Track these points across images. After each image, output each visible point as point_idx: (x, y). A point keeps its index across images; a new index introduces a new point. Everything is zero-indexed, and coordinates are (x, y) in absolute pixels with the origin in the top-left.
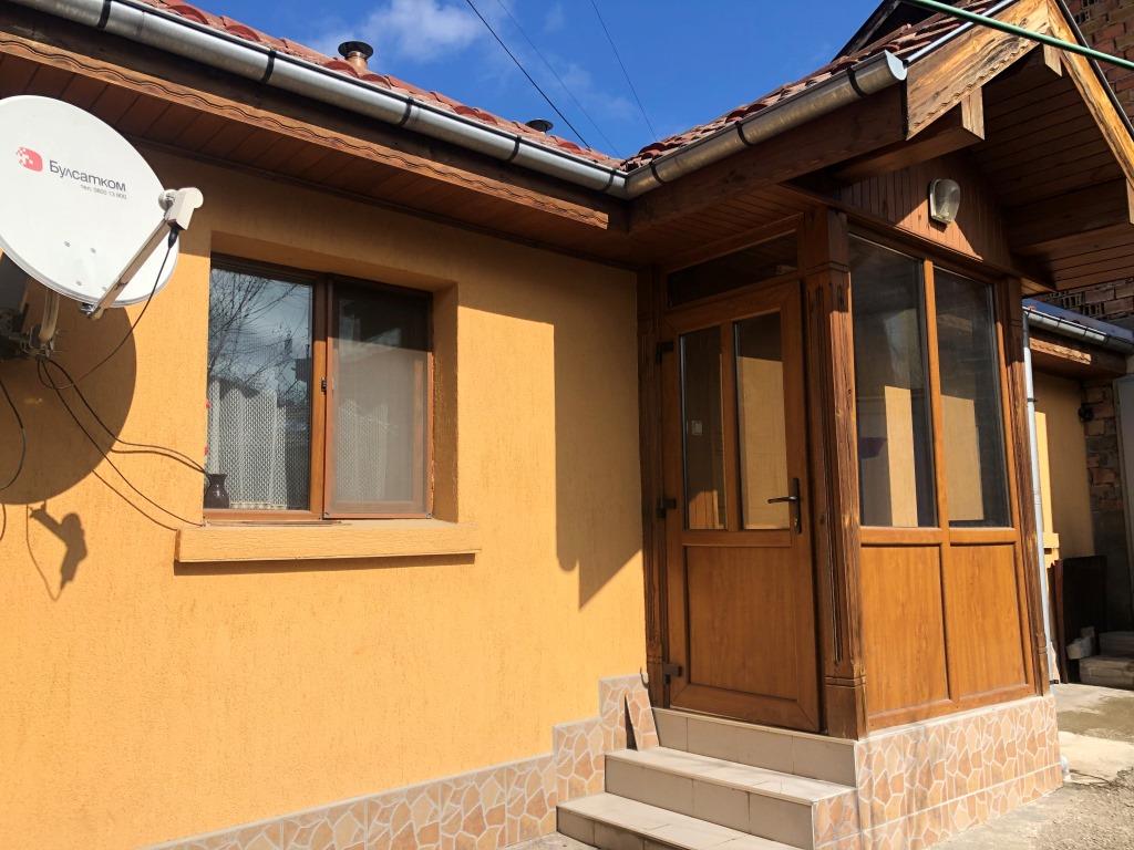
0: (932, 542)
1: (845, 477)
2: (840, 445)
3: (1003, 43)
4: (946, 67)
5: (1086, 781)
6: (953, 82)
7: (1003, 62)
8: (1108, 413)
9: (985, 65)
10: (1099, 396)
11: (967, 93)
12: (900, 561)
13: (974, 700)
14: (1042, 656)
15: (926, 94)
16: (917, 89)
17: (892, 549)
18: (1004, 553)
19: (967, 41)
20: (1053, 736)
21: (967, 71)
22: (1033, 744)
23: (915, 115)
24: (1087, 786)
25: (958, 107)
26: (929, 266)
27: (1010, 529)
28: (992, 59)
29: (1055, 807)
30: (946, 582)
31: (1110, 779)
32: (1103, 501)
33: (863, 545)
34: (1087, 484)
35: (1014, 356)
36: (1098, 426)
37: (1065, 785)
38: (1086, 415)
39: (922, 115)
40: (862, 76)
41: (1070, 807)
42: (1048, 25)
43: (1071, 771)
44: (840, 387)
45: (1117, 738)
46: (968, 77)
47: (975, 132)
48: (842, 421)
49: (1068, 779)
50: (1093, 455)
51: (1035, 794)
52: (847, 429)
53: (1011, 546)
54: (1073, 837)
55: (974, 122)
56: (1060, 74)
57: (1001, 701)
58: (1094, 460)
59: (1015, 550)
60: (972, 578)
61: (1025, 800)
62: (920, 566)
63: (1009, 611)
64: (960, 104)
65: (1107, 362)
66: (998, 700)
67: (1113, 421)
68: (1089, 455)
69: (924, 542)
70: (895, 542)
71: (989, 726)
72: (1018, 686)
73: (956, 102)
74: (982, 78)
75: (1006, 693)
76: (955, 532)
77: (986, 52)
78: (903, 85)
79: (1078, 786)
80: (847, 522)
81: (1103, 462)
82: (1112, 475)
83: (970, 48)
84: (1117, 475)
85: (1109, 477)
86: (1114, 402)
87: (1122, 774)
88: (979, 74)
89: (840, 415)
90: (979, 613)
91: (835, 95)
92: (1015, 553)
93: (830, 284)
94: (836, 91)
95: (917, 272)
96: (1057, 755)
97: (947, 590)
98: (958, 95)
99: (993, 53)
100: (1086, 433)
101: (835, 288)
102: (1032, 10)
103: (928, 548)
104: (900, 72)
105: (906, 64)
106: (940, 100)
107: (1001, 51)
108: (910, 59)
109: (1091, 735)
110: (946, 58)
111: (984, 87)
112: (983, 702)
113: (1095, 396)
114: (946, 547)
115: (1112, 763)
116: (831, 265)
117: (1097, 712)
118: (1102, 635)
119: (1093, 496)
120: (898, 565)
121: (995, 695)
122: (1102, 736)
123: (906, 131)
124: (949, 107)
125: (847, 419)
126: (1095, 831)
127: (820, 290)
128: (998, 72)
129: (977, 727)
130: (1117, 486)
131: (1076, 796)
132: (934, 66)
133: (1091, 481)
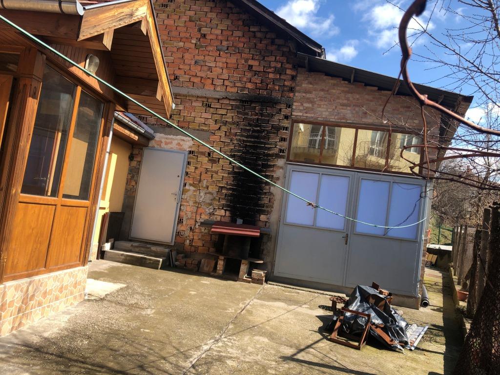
0: (53, 203)
1: (17, 172)
2: (19, 157)
3: (127, 15)
4: (102, 16)
5: (93, 298)
6: (103, 23)
7: (125, 22)
8: (139, 159)
9: (117, 21)
10: (137, 152)
11: (107, 30)
12: (36, 210)
13: (55, 269)
14: (88, 251)
15: (90, 25)
16: (87, 21)
17: (33, 205)
18: (83, 210)
19: (112, 9)
20: (85, 282)
21: (110, 21)
22: (75, 285)
23: (83, 31)
24: (92, 300)
25: (103, 35)
26: (79, 89)
27: (88, 201)
28: (121, 20)
29: (77, 309)
30: (55, 220)
31: (102, 297)
32: (129, 192)
33: (20, 202)
34: (125, 184)
35: (106, 134)
36: (134, 163)
37: (85, 300)
38: (131, 158)
39: (86, 33)
40: (64, 5)
41: (83, 309)
42: (145, 14)
43: (88, 294)
44: (25, 132)
45: (110, 281)
46: (109, 23)
47: (107, 47)
48: (22, 147)
49: (86, 298)
50: (130, 174)
51: (72, 304)
52: (24, 150)
53: (86, 208)
54: (81, 320)
55: (108, 42)
56: (145, 34)
57: (67, 269)
58: (130, 176)
59: (87, 210)
60: (67, 219)
61: (67, 307)
62: (45, 213)
63: (79, 233)
64: (104, 33)
65: (143, 141)
66: (65, 268)
67: (140, 163)
68: (129, 174)
69: (49, 203)
70: (35, 202)
71: (59, 279)
72: (75, 263)
73: (102, 32)
74: (115, 26)
75: (70, 266)
76: (64, 201)
77: (119, 16)
78: (81, 17)
79: (89, 300)
80: (14, 192)
81: (133, 177)
82: (135, 183)
83: (113, 12)
84: (136, 183)
85: (133, 183)
86: (142, 156)
87: (106, 295)
88: (114, 24)
89: (22, 144)
90: (66, 234)
91: (51, 7)
92: (87, 211)
93: (31, 85)
94: (52, 5)
95: (74, 89)
96: (84, 289)
97: (55, 224)
98: (104, 29)
99: (122, 17)
100: (130, 165)
101: (33, 87)
102: (141, 6)
103: (50, 206)
104: (81, 12)
105: (84, 9)
106: (95, 29)
107: (125, 18)
108: (87, 7)
109: (101, 280)
110: (103, 12)
111: (115, 30)
112: (59, 269)
113: (136, 152)
114: (59, 207)
115: (105, 291)
116: (33, 77)
117: (106, 271)
118: (116, 242)
119: (126, 189)
120: (34, 212)
121: (65, 266)
122: (104, 280)
123: (78, 37)
124: (99, 33)
125: (25, 147)
126: (90, 317)
127: (25, 85)
128: (122, 26)
129: (54, 280)
130: (135, 187)
131: (87, 304)
132: (97, 14)
133: (127, 184)
